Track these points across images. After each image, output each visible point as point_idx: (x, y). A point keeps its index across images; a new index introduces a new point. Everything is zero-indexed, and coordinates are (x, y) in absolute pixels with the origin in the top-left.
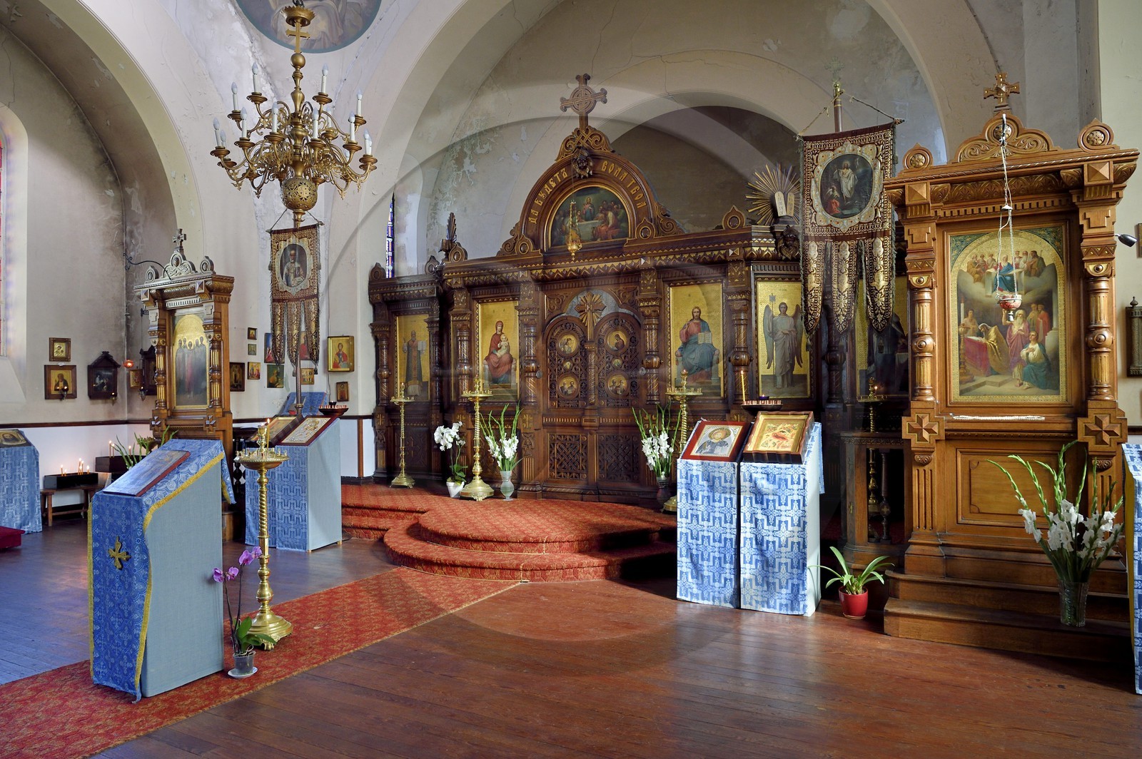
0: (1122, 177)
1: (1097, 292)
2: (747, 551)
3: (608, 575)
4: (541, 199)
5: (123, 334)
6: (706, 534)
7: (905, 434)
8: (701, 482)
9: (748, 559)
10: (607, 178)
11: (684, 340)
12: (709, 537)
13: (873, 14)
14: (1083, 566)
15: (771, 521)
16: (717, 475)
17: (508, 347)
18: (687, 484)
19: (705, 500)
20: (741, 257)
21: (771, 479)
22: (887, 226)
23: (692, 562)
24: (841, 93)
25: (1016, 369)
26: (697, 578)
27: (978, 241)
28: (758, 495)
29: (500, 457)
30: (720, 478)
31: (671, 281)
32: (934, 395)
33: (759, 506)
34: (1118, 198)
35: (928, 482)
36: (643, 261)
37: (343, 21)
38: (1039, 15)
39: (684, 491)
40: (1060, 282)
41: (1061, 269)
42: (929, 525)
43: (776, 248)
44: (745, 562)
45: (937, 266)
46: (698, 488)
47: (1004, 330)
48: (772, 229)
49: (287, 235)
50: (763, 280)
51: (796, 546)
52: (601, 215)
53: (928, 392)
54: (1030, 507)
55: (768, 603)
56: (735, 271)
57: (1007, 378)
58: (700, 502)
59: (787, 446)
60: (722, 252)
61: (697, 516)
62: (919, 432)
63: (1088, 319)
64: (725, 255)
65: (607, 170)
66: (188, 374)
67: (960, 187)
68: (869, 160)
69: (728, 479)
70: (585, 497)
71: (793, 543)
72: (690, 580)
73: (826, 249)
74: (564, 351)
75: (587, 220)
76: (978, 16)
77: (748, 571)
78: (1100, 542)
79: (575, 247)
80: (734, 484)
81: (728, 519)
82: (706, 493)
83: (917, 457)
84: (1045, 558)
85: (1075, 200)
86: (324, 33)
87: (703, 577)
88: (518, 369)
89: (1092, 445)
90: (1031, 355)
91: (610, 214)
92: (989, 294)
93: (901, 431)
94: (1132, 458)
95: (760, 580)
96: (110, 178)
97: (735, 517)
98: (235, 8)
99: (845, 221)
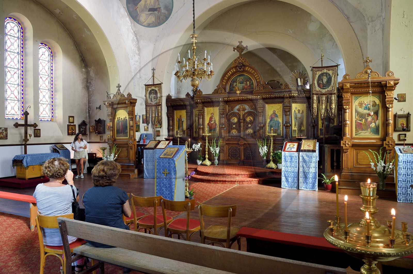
0: (396, 84)
1: (389, 111)
2: (301, 175)
3: (259, 183)
4: (226, 77)
5: (88, 115)
6: (290, 171)
7: (342, 145)
8: (288, 157)
9: (301, 177)
10: (248, 72)
11: (271, 119)
12: (290, 172)
13: (321, 24)
14: (385, 176)
15: (308, 167)
16: (293, 156)
17: (215, 121)
18: (285, 158)
19: (290, 162)
20: (288, 97)
21: (308, 156)
22: (335, 92)
23: (286, 178)
24: (323, 56)
25: (369, 129)
26: (287, 182)
27: (360, 98)
28: (304, 161)
29: (215, 153)
30: (294, 156)
31: (267, 103)
32: (349, 135)
33: (304, 163)
34: (395, 89)
35: (347, 157)
36: (259, 97)
37: (159, 19)
38: (372, 33)
39: (284, 160)
40: (380, 108)
41: (380, 105)
42: (347, 167)
43: (298, 94)
44: (300, 178)
45: (350, 104)
46: (288, 159)
47: (366, 120)
48: (297, 89)
49: (151, 86)
50: (294, 103)
51: (314, 173)
52: (245, 83)
53: (347, 135)
54: (373, 162)
55: (306, 188)
56: (286, 100)
57: (367, 131)
58: (288, 163)
59: (311, 148)
60: (283, 95)
61: (287, 166)
62: (345, 144)
63: (387, 118)
64: (284, 96)
65: (248, 69)
66: (121, 128)
67: (357, 85)
68: (331, 74)
69: (296, 156)
70: (240, 165)
71: (313, 172)
72: (285, 183)
73: (318, 97)
74: (233, 122)
75: (241, 84)
76: (356, 32)
77: (301, 180)
78: (389, 170)
79: (239, 92)
80: (298, 158)
81: (296, 167)
82: (290, 160)
83: (345, 151)
84: (376, 175)
85: (384, 89)
86: (153, 21)
87: (289, 182)
88: (218, 127)
89: (387, 148)
90: (373, 126)
91: (248, 82)
92: (363, 111)
93: (341, 144)
94: (397, 150)
95: (304, 182)
96: (83, 65)
97: (298, 166)
98: (127, 13)
99: (324, 90)
